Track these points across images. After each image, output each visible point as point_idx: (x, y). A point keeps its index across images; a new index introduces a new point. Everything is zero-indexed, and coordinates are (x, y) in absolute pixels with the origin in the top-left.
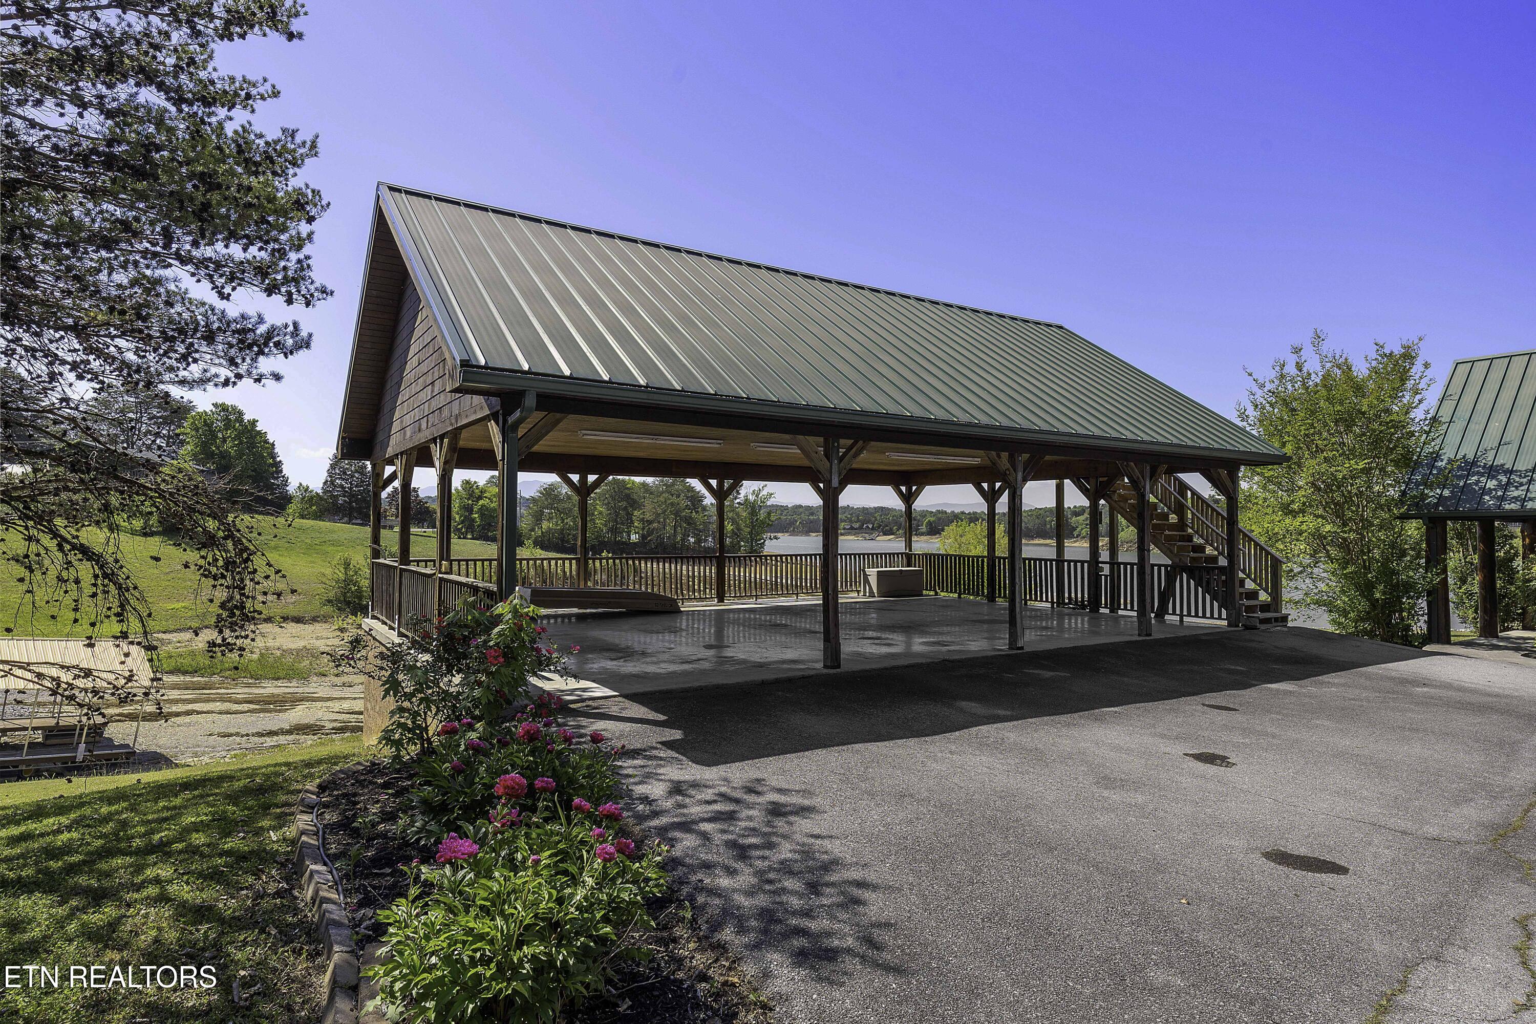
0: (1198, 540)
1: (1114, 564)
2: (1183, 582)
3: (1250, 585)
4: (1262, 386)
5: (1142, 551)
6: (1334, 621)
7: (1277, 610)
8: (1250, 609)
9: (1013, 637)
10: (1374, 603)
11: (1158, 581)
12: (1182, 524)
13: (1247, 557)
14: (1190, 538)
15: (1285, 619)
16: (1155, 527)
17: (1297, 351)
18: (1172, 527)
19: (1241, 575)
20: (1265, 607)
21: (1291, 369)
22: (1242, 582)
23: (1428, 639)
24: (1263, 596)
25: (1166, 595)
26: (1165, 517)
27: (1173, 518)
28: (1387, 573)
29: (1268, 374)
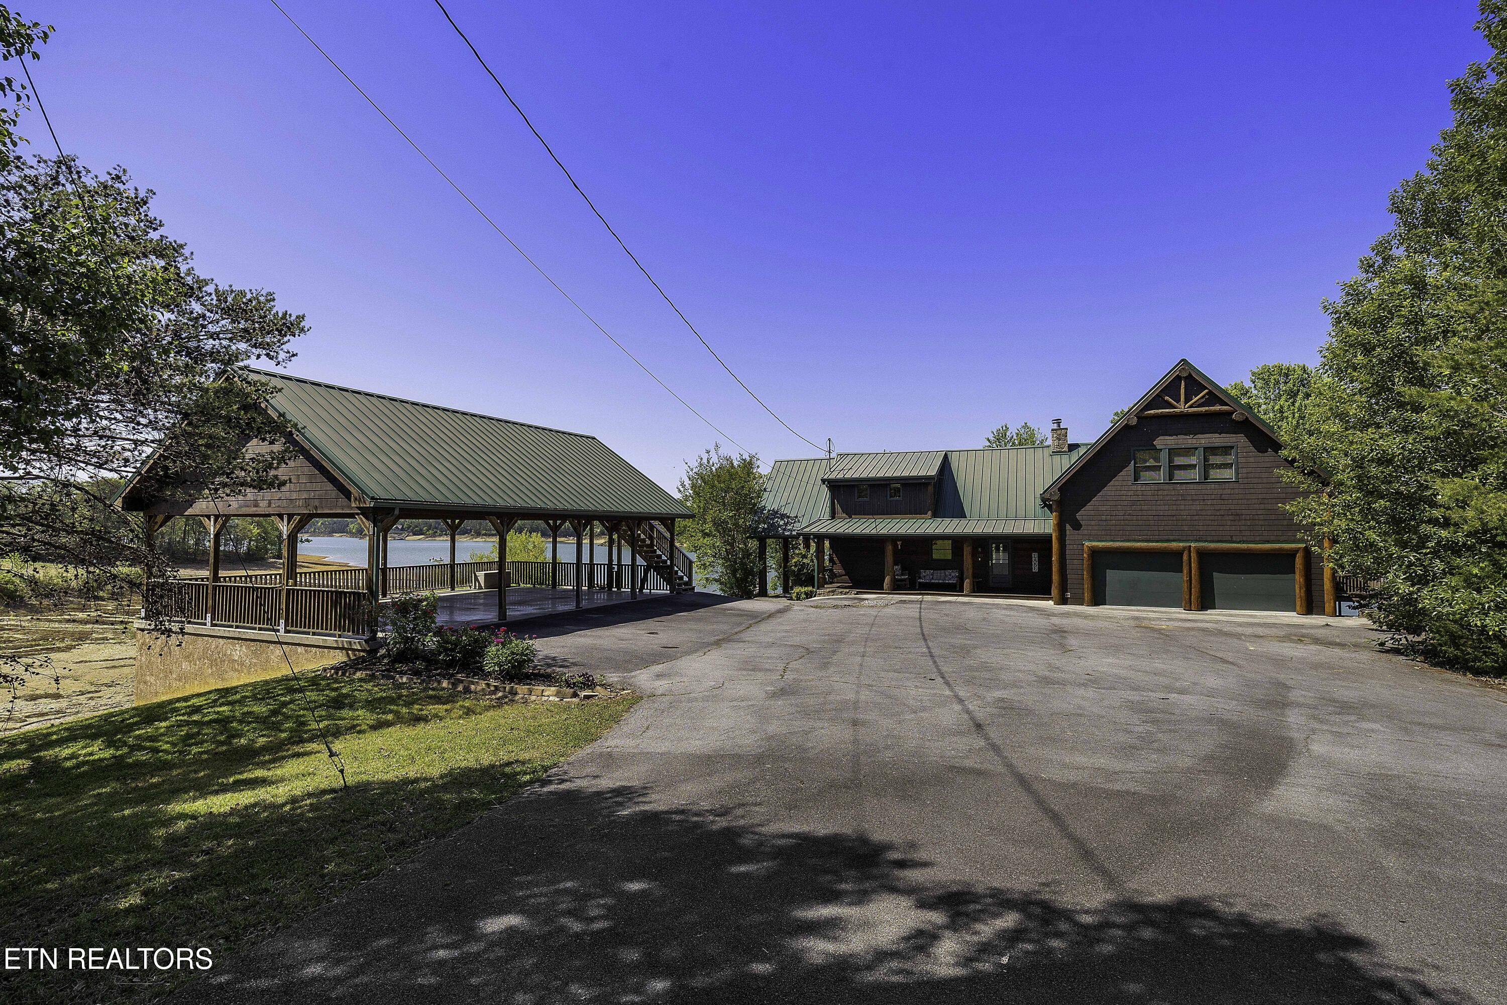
0: (659, 552)
1: (619, 565)
2: (652, 574)
3: (680, 573)
4: (692, 470)
5: (634, 559)
6: (721, 589)
7: (691, 584)
8: (680, 585)
9: (578, 603)
10: (737, 579)
11: (640, 574)
12: (652, 545)
13: (678, 561)
14: (655, 551)
15: (693, 588)
16: (640, 546)
17: (708, 452)
18: (647, 546)
19: (676, 569)
20: (686, 584)
21: (705, 461)
22: (677, 572)
23: (759, 595)
24: (686, 579)
25: (644, 580)
26: (644, 540)
27: (648, 542)
28: (743, 564)
29: (694, 464)
